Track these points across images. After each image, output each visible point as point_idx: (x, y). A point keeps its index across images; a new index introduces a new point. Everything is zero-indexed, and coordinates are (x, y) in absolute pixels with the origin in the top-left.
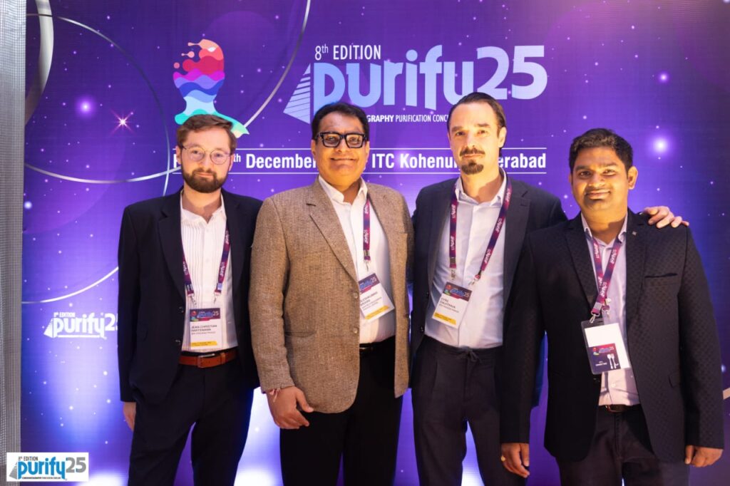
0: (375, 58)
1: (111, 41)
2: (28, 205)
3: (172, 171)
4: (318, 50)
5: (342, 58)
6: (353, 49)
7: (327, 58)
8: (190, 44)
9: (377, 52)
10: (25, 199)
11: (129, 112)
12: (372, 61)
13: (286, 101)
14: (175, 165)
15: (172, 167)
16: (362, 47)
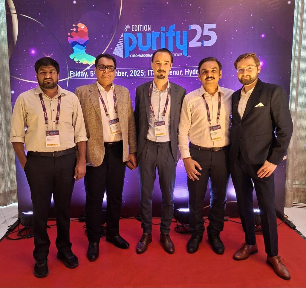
0: (148, 30)
1: (41, 24)
2: (13, 92)
3: (70, 78)
4: (126, 27)
5: (135, 31)
6: (140, 27)
7: (129, 30)
8: (74, 25)
9: (149, 28)
10: (11, 90)
11: (51, 54)
12: (147, 31)
13: (114, 49)
14: (71, 75)
15: (69, 76)
16: (143, 25)
